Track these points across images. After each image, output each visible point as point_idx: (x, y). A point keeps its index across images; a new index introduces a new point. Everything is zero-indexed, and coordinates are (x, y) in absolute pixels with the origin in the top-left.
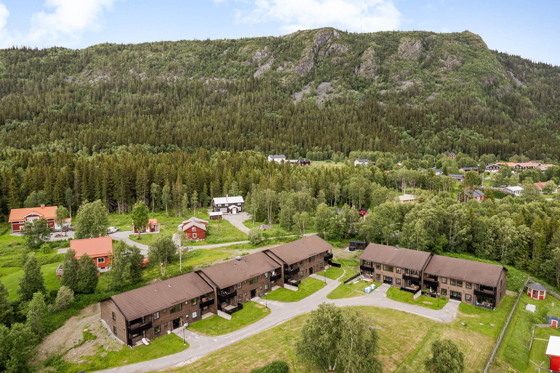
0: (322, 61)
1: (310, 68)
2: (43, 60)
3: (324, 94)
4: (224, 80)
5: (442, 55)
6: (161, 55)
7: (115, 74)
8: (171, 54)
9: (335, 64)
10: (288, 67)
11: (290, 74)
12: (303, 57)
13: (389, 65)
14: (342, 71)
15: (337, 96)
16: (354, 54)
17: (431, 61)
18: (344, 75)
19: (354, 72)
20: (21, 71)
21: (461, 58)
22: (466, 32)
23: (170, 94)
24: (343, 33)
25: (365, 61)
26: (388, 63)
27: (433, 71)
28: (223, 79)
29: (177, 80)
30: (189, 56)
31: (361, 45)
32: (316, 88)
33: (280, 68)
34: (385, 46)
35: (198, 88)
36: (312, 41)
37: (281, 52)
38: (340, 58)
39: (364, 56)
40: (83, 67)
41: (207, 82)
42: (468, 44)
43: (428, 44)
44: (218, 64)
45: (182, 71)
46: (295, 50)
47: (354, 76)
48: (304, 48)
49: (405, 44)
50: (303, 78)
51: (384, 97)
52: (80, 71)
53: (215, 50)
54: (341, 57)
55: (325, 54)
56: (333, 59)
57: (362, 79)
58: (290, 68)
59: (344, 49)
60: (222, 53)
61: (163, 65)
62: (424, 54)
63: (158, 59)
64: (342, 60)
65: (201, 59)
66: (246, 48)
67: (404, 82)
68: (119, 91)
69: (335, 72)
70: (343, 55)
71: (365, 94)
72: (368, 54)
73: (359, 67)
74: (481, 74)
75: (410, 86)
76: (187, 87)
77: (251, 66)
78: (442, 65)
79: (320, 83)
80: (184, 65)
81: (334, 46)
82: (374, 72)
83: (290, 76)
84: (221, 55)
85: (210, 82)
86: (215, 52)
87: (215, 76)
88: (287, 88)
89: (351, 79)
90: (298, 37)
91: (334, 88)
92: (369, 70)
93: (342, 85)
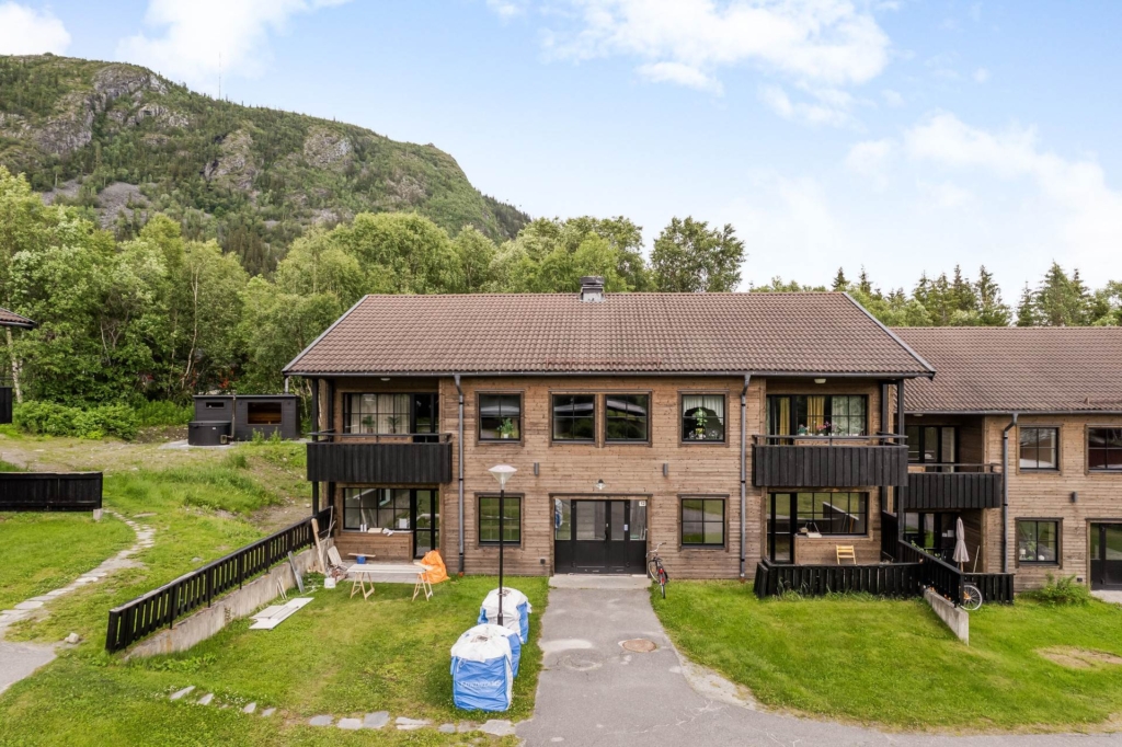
0: (117, 134)
1: (81, 144)
3: (121, 207)
5: (390, 173)
9: (154, 148)
10: (7, 125)
11: (16, 143)
13: (285, 173)
14: (170, 165)
16: (201, 135)
17: (371, 180)
18: (176, 175)
19: (202, 173)
21: (425, 186)
22: (431, 146)
24: (177, 87)
25: (229, 153)
26: (281, 168)
27: (374, 200)
31: (219, 121)
32: (99, 190)
34: (276, 133)
36: (87, 83)
38: (165, 137)
39: (226, 145)
42: (436, 165)
43: (363, 150)
46: (32, 89)
47: (202, 182)
48: (63, 92)
49: (319, 139)
50: (57, 162)
51: (273, 233)
54: (169, 135)
55: (126, 120)
56: (148, 136)
57: (223, 191)
58: (17, 130)
59: (177, 119)
62: (357, 165)
64: (170, 143)
67: (317, 212)
69: (151, 165)
70: (174, 132)
71: (228, 220)
72: (237, 142)
73: (215, 165)
74: (461, 218)
75: (330, 220)
78: (392, 192)
79: (109, 181)
81: (153, 108)
82: (251, 181)
83: (17, 149)
89: (195, 187)
90: (46, 68)
91: (150, 199)
92: (239, 175)
93: (170, 194)
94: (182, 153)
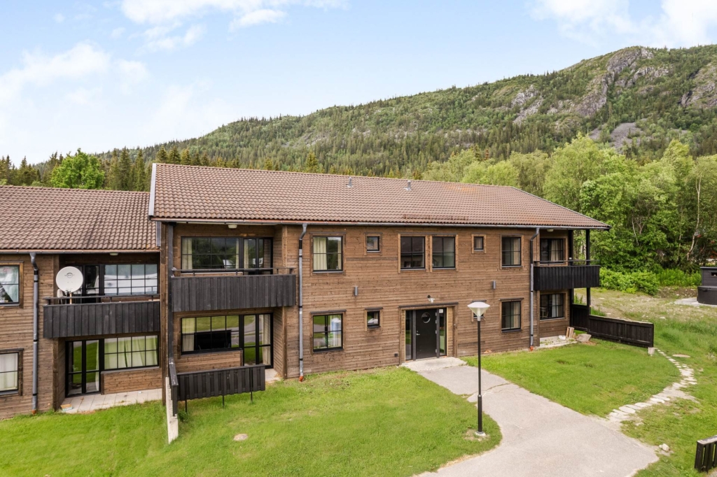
0: (621, 94)
1: (601, 106)
2: (265, 128)
3: (625, 139)
4: (470, 132)
6: (392, 109)
7: (335, 135)
8: (404, 107)
9: (644, 96)
10: (564, 107)
11: (568, 116)
12: (589, 91)
14: (656, 104)
15: (648, 139)
16: (678, 76)
18: (660, 109)
19: (679, 103)
20: (242, 141)
23: (396, 152)
24: (660, 50)
25: (701, 83)
28: (469, 130)
29: (408, 136)
30: (425, 108)
31: (692, 62)
32: (611, 132)
33: (553, 110)
35: (433, 143)
36: (603, 69)
37: (555, 89)
38: (652, 86)
39: (700, 77)
40: (303, 131)
41: (446, 135)
44: (463, 113)
45: (415, 126)
46: (575, 83)
47: (680, 109)
48: (591, 79)
50: (588, 121)
52: (301, 135)
53: (460, 97)
54: (655, 84)
55: (626, 84)
56: (640, 89)
57: (697, 112)
58: (568, 108)
59: (662, 72)
60: (471, 99)
61: (392, 121)
63: (387, 115)
64: (656, 89)
65: (441, 109)
66: (504, 90)
68: (336, 152)
69: (643, 107)
70: (659, 80)
71: (702, 132)
72: (708, 73)
73: (690, 95)
76: (419, 143)
77: (509, 111)
79: (617, 124)
80: (418, 118)
81: (643, 70)
83: (568, 119)
84: (469, 102)
85: (450, 136)
86: (460, 100)
87: (458, 128)
88: (563, 135)
89: (674, 114)
90: (582, 69)
91: (642, 130)
92: (710, 96)
93: (656, 123)
94: (664, 93)
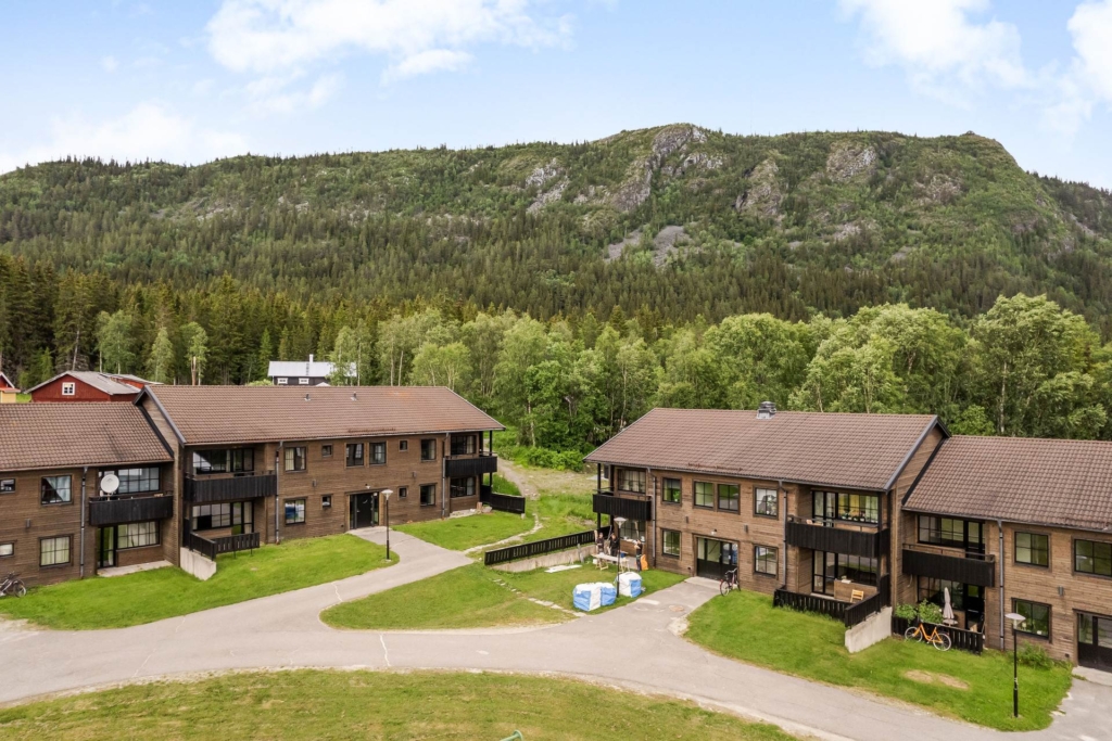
0: (668, 185)
1: (643, 199)
2: (115, 181)
3: (670, 247)
4: (464, 219)
5: (918, 175)
6: (345, 172)
7: (248, 204)
8: (364, 170)
9: (695, 192)
10: (596, 195)
11: (601, 208)
12: (630, 176)
13: (808, 193)
14: (708, 204)
15: (697, 251)
16: (733, 171)
17: (897, 185)
18: (712, 212)
19: (734, 206)
20: (71, 199)
21: (960, 181)
22: (970, 134)
23: (351, 242)
24: (714, 134)
25: (757, 184)
26: (805, 189)
27: (901, 206)
28: (463, 217)
29: (369, 217)
30: (399, 175)
31: (748, 156)
32: (654, 236)
33: (581, 198)
34: (800, 156)
35: (409, 231)
36: (648, 148)
37: (585, 168)
38: (704, 180)
39: (756, 176)
40: (190, 193)
41: (430, 221)
42: (975, 155)
43: (888, 155)
44: (456, 189)
45: (382, 202)
46: (612, 163)
47: (734, 214)
48: (631, 160)
49: (841, 154)
50: (626, 218)
51: (796, 254)
52: (186, 200)
53: (452, 164)
54: (707, 177)
55: (674, 172)
56: (691, 181)
57: (751, 220)
58: (601, 198)
59: (715, 162)
60: (467, 170)
61: (344, 190)
62: (882, 173)
63: (336, 179)
64: (708, 184)
65: (423, 179)
66: (515, 161)
67: (839, 227)
68: (250, 234)
69: (693, 207)
70: (712, 174)
71: (756, 247)
72: (764, 173)
73: (745, 198)
74: (1005, 211)
75: (853, 234)
76: (388, 230)
77: (522, 193)
78: (919, 194)
79: (662, 226)
80: (386, 189)
81: (694, 157)
82: (777, 207)
83: (601, 213)
84: (465, 174)
85: (434, 222)
86: (451, 168)
87: (447, 212)
88: (593, 235)
89: (728, 220)
90: (622, 143)
91: (691, 237)
92: (766, 202)
93: (707, 230)
94: (717, 191)
